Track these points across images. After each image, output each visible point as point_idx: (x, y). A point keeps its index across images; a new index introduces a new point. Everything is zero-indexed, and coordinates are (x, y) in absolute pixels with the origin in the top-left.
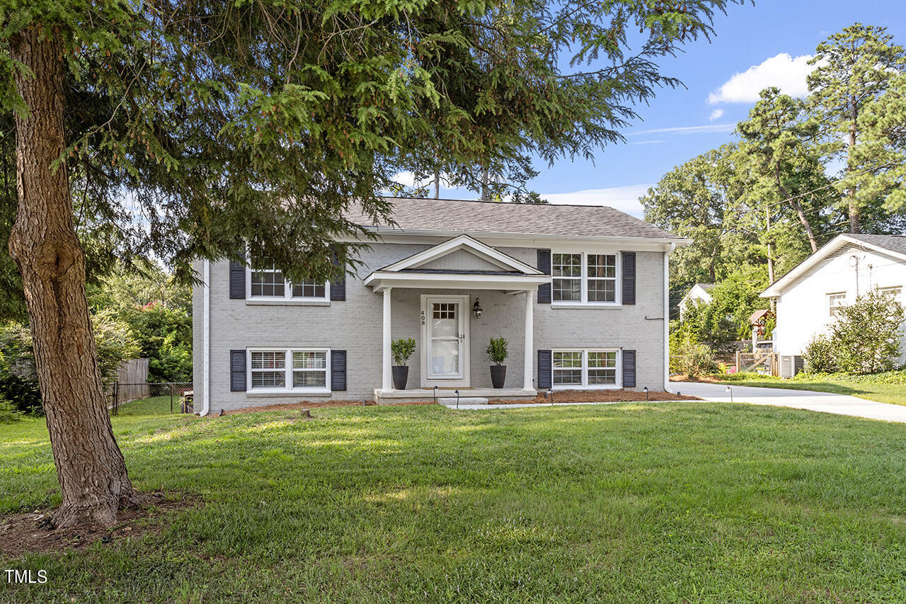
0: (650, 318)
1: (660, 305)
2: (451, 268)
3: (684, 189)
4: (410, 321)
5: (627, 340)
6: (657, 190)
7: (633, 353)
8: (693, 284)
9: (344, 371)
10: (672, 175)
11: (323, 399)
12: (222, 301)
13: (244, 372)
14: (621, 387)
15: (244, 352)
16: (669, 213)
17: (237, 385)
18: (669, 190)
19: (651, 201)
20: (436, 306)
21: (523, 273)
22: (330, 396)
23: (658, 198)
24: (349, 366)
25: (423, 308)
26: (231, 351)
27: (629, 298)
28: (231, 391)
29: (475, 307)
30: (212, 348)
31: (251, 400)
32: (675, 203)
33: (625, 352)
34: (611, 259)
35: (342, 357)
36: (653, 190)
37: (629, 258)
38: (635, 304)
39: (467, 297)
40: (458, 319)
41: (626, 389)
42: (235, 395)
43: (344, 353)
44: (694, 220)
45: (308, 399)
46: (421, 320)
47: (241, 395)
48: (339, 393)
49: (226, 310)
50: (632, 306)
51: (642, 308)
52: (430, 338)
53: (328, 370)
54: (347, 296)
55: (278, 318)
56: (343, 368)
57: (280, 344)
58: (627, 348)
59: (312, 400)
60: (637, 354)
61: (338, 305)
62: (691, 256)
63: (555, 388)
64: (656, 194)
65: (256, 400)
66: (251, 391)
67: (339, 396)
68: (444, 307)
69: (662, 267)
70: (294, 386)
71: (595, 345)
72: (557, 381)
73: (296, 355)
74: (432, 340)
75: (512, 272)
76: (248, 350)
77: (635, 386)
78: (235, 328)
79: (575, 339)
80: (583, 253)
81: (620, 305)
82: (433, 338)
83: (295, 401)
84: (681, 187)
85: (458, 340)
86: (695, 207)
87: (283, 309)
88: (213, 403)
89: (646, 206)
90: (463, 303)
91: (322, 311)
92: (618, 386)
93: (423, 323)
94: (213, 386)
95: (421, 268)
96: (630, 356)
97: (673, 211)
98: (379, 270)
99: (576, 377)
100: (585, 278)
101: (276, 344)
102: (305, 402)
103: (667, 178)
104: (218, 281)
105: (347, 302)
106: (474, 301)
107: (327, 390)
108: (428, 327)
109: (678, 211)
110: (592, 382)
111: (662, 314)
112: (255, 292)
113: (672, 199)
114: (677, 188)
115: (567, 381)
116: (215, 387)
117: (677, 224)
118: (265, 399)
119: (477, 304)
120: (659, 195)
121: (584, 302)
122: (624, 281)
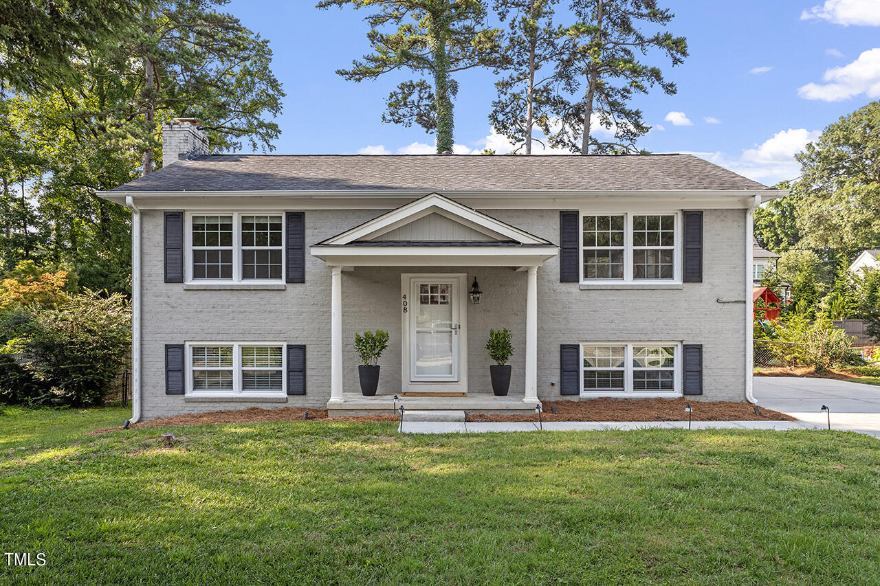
0: (725, 300)
1: (739, 282)
2: (420, 239)
3: (851, 142)
4: (387, 308)
5: (690, 331)
6: (818, 145)
7: (699, 348)
8: (861, 250)
9: (303, 371)
10: (836, 127)
11: (277, 405)
12: (155, 286)
13: (182, 371)
14: (681, 395)
15: (182, 347)
16: (832, 170)
17: (174, 387)
18: (832, 144)
19: (810, 157)
20: (423, 288)
21: (519, 243)
22: (286, 401)
23: (819, 154)
24: (309, 365)
25: (404, 291)
26: (166, 345)
27: (693, 273)
28: (167, 393)
29: (474, 289)
30: (144, 342)
31: (190, 404)
32: (840, 159)
33: (686, 348)
34: (668, 222)
35: (300, 352)
36: (814, 145)
37: (694, 219)
38: (702, 282)
39: (463, 276)
40: (451, 304)
41: (689, 398)
42: (171, 399)
43: (303, 348)
44: (864, 177)
45: (259, 405)
46: (403, 307)
47: (178, 399)
48: (297, 397)
49: (161, 296)
50: (697, 285)
51: (713, 286)
52: (414, 329)
53: (284, 369)
54: (307, 277)
55: (223, 306)
56: (302, 367)
57: (225, 337)
58: (690, 341)
59: (263, 406)
60: (704, 349)
61: (295, 289)
62: (859, 218)
63: (585, 394)
64: (817, 149)
65: (196, 404)
66: (191, 393)
67: (296, 402)
68: (434, 289)
69: (743, 231)
70: (244, 388)
71: (643, 337)
72: (589, 385)
73: (245, 351)
74: (418, 332)
75: (503, 242)
76: (187, 344)
77: (701, 394)
78: (171, 318)
79: (614, 330)
80: (626, 214)
81: (681, 283)
82: (418, 329)
83: (243, 407)
84: (848, 139)
85: (451, 332)
86: (867, 162)
87: (227, 295)
88: (146, 408)
89: (804, 164)
90: (458, 284)
91: (276, 297)
92: (677, 393)
93: (405, 310)
94: (145, 388)
95: (380, 240)
96: (693, 353)
97: (837, 169)
98: (319, 244)
99: (616, 380)
100: (629, 248)
101: (219, 337)
102: (253, 409)
103: (830, 130)
104: (150, 261)
105: (307, 284)
106: (472, 281)
107: (282, 394)
108: (412, 315)
109: (844, 167)
110: (638, 386)
111: (742, 294)
112: (198, 274)
113: (836, 154)
114: (842, 141)
115: (604, 385)
116: (148, 390)
117: (842, 183)
118: (206, 405)
119: (475, 285)
120: (820, 150)
121: (628, 279)
122: (686, 250)
